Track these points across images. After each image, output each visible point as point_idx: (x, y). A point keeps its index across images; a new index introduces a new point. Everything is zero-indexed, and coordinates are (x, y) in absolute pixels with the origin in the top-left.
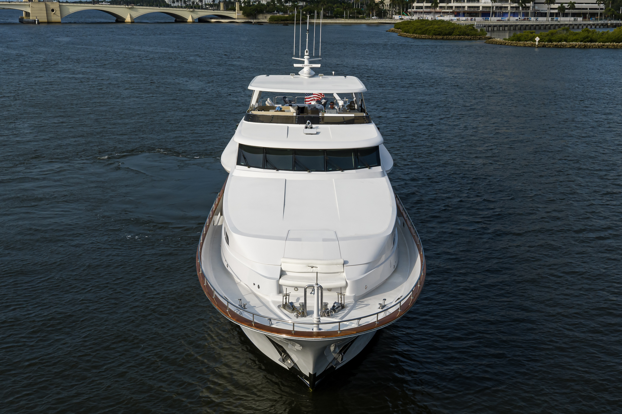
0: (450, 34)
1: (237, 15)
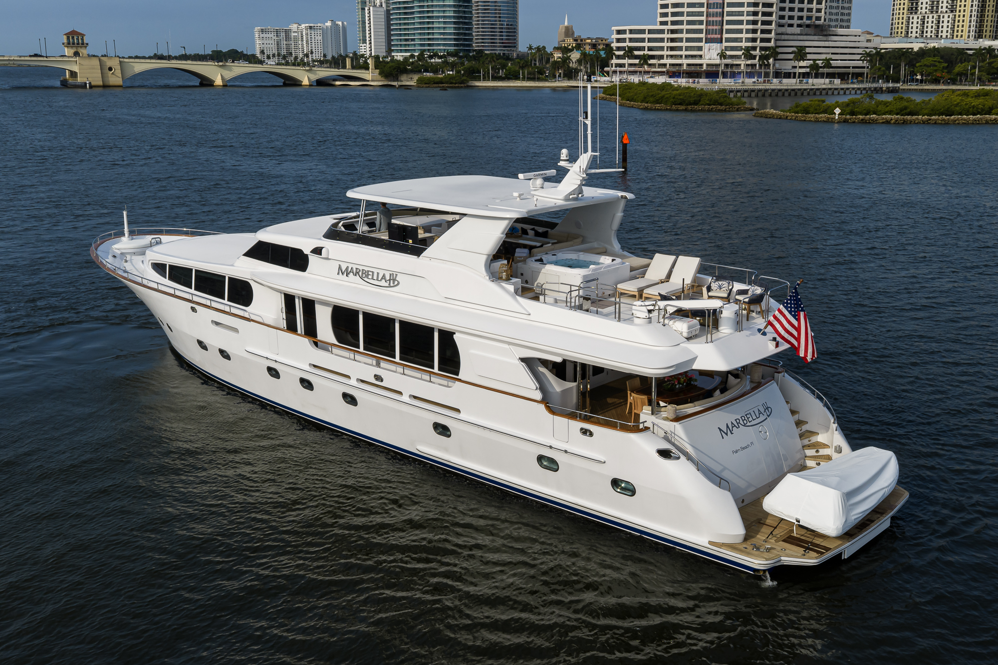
1: (371, 76)
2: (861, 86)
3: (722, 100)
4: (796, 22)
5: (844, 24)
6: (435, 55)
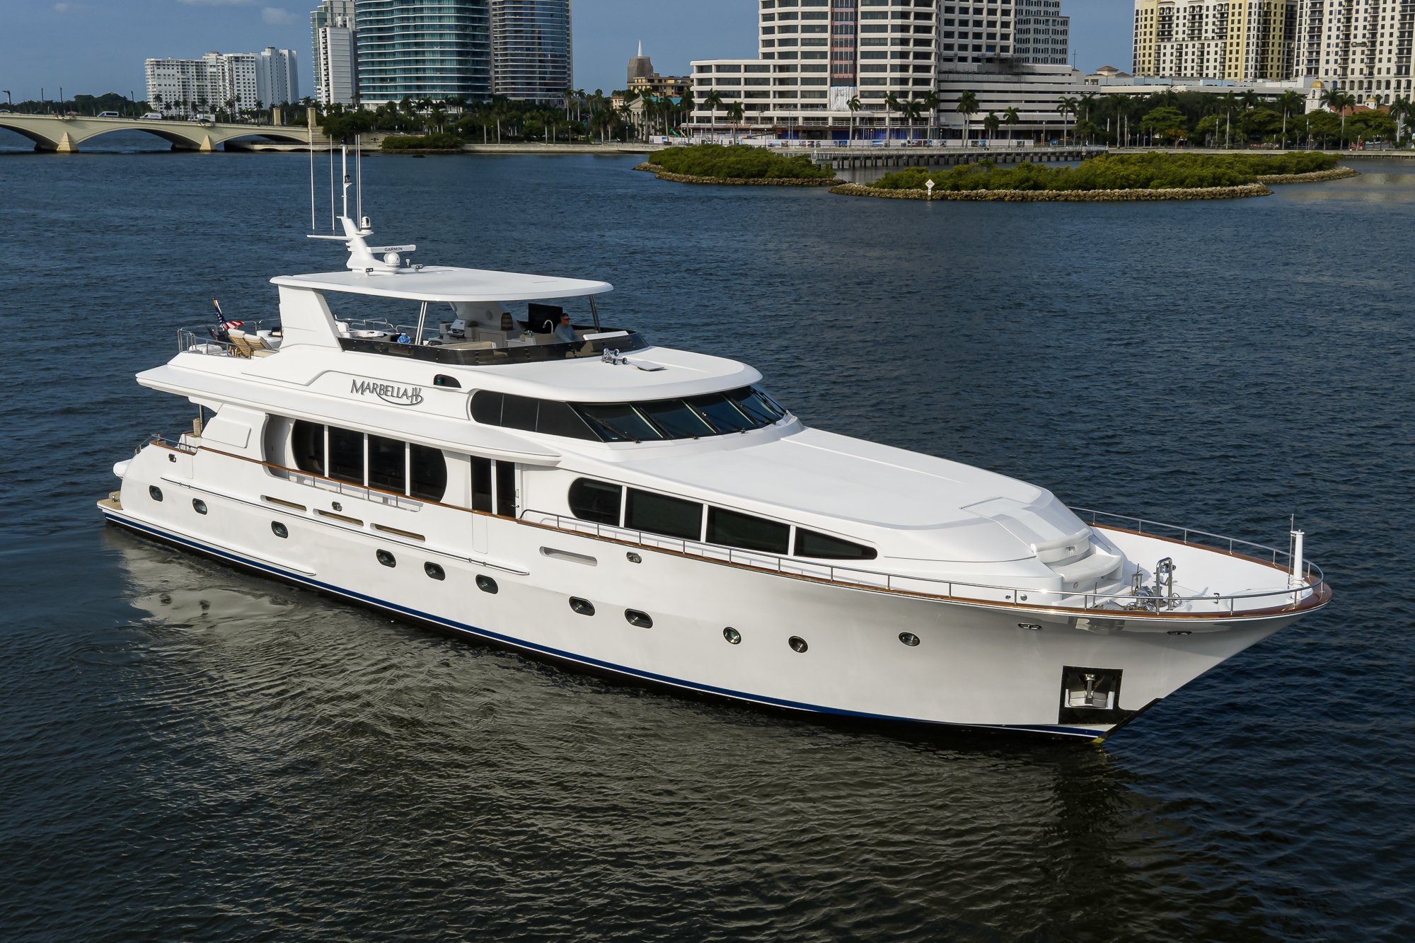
1: (309, 135)
2: (1058, 150)
3: (799, 170)
4: (970, 54)
5: (1059, 56)
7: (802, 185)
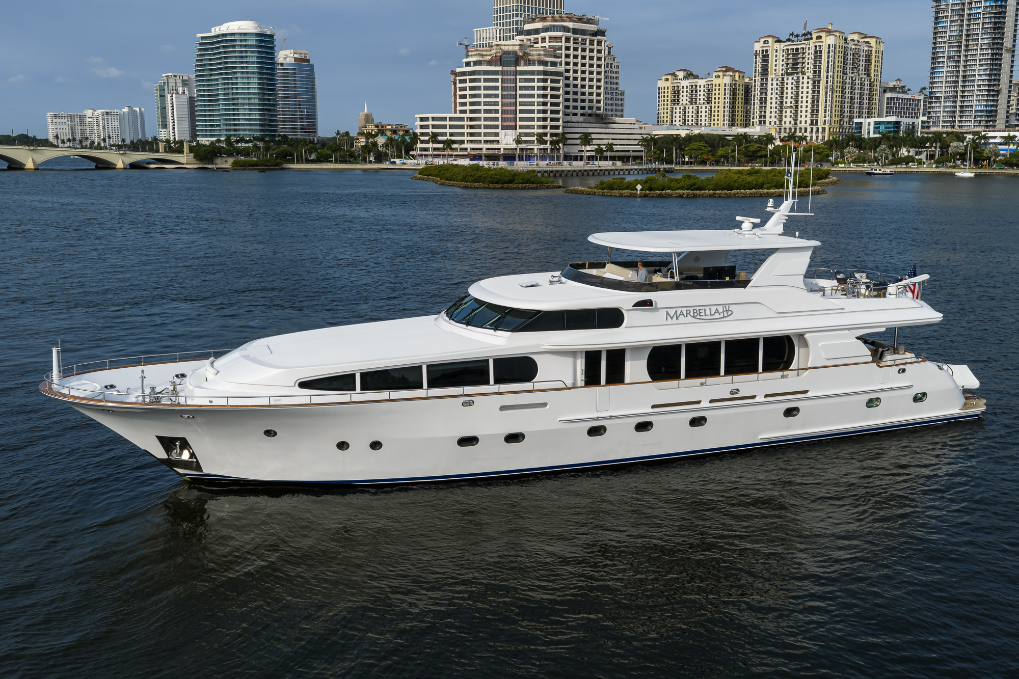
0: (510, 182)
1: (185, 158)
2: (640, 167)
3: (533, 179)
4: (579, 111)
5: (619, 113)
6: (242, 140)
7: (537, 188)
